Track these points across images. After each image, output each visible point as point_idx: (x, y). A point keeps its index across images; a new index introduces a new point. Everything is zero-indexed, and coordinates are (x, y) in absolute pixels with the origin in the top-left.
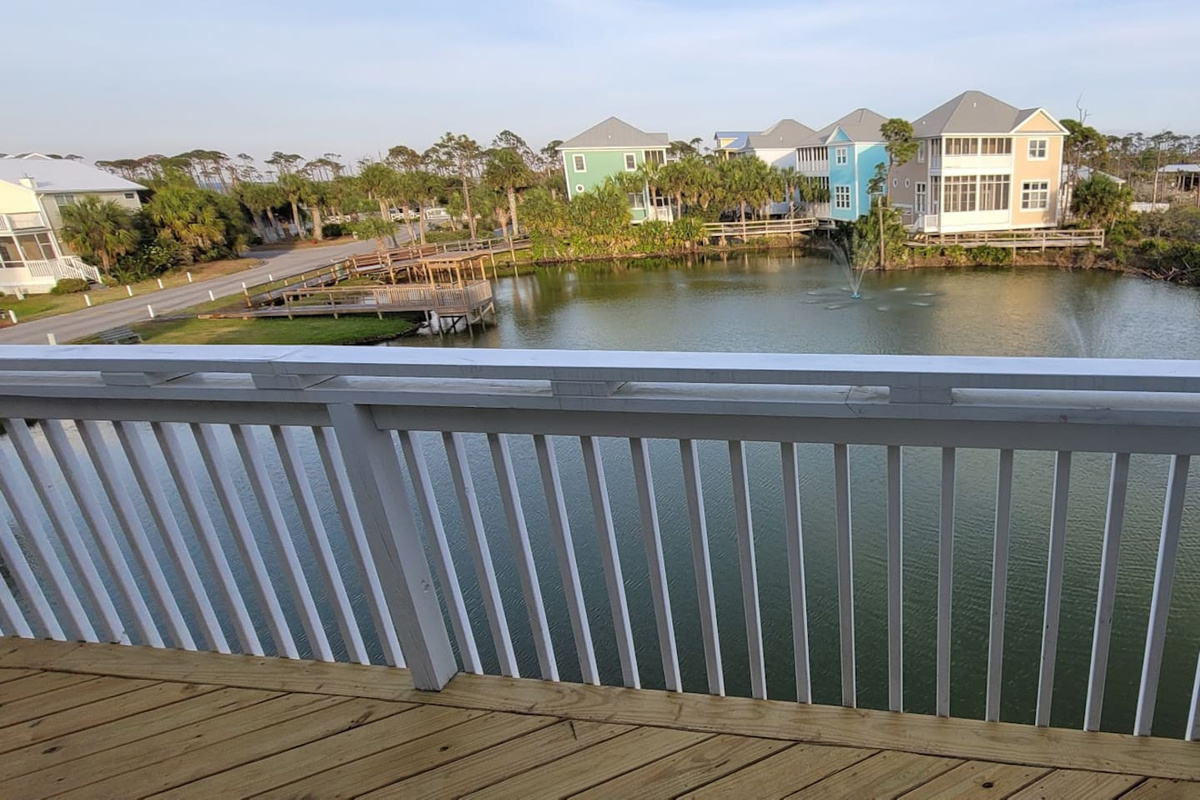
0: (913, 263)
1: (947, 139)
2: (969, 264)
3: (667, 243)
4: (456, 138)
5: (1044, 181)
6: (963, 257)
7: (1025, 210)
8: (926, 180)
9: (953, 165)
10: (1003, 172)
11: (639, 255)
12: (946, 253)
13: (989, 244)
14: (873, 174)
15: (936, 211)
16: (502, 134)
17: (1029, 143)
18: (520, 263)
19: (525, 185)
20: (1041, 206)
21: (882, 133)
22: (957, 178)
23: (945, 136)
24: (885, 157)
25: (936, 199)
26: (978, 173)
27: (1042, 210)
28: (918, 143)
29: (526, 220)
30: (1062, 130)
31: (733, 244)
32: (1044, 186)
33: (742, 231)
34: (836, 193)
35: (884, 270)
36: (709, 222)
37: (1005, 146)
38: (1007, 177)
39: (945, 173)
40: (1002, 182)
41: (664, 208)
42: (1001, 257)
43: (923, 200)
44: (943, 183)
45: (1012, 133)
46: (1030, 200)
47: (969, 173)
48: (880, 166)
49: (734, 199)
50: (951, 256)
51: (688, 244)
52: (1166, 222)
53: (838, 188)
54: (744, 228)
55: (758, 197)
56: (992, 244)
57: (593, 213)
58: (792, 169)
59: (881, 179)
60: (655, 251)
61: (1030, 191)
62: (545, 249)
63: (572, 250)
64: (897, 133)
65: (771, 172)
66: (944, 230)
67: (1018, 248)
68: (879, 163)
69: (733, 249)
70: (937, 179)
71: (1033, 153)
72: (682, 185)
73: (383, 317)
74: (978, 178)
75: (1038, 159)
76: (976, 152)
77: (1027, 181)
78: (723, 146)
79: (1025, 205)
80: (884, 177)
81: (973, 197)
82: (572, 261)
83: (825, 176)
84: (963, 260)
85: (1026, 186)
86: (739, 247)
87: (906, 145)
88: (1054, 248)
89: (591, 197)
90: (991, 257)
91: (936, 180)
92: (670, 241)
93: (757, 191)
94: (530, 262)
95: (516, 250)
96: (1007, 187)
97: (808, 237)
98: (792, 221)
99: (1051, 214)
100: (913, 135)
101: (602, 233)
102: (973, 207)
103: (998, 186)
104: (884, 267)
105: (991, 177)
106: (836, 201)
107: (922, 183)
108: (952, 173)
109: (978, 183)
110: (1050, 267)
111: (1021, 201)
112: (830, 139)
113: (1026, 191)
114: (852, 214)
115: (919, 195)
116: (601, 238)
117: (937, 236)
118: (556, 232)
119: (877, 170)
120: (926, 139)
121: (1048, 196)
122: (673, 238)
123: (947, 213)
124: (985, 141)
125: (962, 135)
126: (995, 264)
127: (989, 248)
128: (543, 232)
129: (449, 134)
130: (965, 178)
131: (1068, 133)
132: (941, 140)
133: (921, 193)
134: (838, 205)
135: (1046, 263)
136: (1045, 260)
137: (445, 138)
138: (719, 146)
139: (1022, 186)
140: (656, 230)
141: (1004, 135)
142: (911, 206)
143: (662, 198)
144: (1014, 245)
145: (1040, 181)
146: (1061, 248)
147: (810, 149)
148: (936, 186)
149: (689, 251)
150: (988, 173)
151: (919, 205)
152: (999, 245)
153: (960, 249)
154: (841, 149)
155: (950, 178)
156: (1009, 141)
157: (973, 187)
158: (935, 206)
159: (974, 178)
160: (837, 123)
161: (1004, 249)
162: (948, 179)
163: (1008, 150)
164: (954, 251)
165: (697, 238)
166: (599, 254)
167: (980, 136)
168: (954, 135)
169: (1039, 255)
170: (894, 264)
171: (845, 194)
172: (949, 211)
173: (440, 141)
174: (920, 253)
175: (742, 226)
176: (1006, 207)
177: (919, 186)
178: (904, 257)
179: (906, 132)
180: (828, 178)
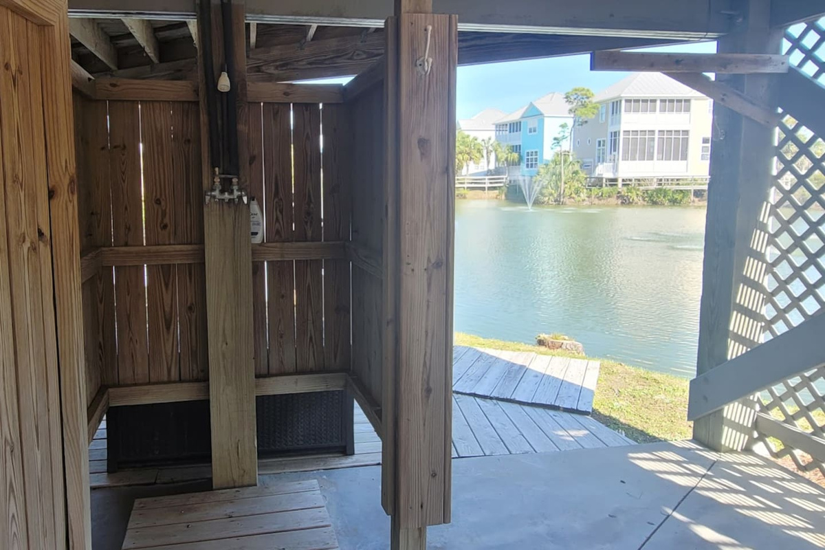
1: (627, 100)
2: (645, 202)
6: (640, 196)
7: (704, 161)
8: (607, 137)
9: (632, 121)
10: (681, 128)
13: (667, 187)
15: (614, 160)
21: (565, 100)
22: (635, 132)
23: (625, 97)
24: (568, 119)
25: (615, 151)
26: (657, 129)
28: (600, 105)
34: (526, 157)
35: (563, 204)
37: (684, 106)
38: (686, 132)
39: (624, 127)
40: (681, 136)
42: (679, 197)
43: (603, 152)
44: (622, 136)
45: (691, 95)
47: (648, 128)
48: (564, 126)
50: (627, 196)
53: (528, 153)
58: (490, 139)
59: (564, 137)
61: (708, 145)
64: (580, 100)
65: (473, 142)
66: (622, 176)
67: (696, 191)
70: (616, 134)
74: (657, 133)
76: (655, 111)
77: (706, 136)
79: (703, 157)
81: (651, 150)
83: (518, 144)
85: (706, 141)
87: (586, 109)
90: (667, 197)
91: (615, 136)
96: (686, 141)
98: (489, 179)
100: (594, 100)
102: (650, 158)
103: (677, 139)
104: (563, 202)
105: (669, 132)
106: (525, 162)
107: (601, 139)
108: (631, 127)
109: (656, 136)
111: (700, 153)
113: (705, 145)
115: (599, 150)
117: (614, 180)
119: (561, 129)
120: (607, 102)
123: (624, 162)
124: (663, 101)
125: (641, 97)
127: (666, 190)
130: (643, 132)
132: (621, 100)
133: (602, 147)
134: (528, 166)
139: (702, 141)
142: (592, 160)
144: (693, 187)
147: (506, 124)
148: (615, 140)
150: (666, 128)
151: (599, 157)
152: (676, 188)
153: (637, 190)
154: (535, 120)
155: (629, 131)
156: (688, 102)
157: (652, 141)
158: (614, 156)
159: (652, 132)
161: (681, 191)
162: (627, 132)
164: (631, 191)
167: (659, 97)
168: (633, 96)
170: (573, 201)
171: (534, 157)
172: (627, 160)
174: (598, 193)
176: (684, 158)
177: (600, 142)
178: (582, 195)
179: (588, 98)
180: (520, 146)
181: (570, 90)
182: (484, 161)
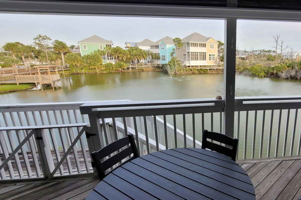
0: (184, 73)
1: (191, 43)
2: (198, 73)
3: (114, 69)
4: (42, 36)
5: (214, 54)
6: (196, 71)
7: (210, 61)
8: (186, 53)
9: (192, 49)
10: (204, 52)
11: (105, 72)
12: (192, 70)
13: (202, 68)
14: (172, 51)
15: (189, 60)
16: (55, 41)
17: (210, 45)
18: (66, 74)
19: (67, 52)
20: (213, 60)
21: (173, 41)
22: (194, 53)
23: (190, 42)
24: (175, 47)
25: (189, 57)
26: (199, 51)
27: (214, 61)
28: (184, 44)
29: (68, 61)
30: (217, 43)
31: (134, 70)
32: (214, 55)
33: (136, 66)
34: (162, 57)
35: (177, 74)
36: (126, 64)
37: (204, 45)
38: (205, 53)
39: (191, 51)
40: (204, 54)
41: (112, 60)
42: (206, 71)
43: (185, 58)
44: (190, 54)
45: (206, 43)
46: (211, 58)
47: (197, 51)
48: (174, 49)
49: (133, 58)
50: (193, 71)
51: (120, 69)
52: (241, 64)
54: (136, 65)
55: (140, 57)
56: (203, 68)
57: (90, 60)
58: (149, 51)
59: (174, 53)
60: (110, 71)
61: (211, 56)
62: (75, 70)
63: (83, 71)
64: (177, 41)
65: (143, 51)
66: (191, 65)
67: (209, 69)
68: (173, 48)
69: (133, 71)
71: (211, 47)
72: (118, 53)
73: (19, 84)
74: (199, 53)
75: (212, 49)
76: (198, 46)
77: (210, 54)
78: (128, 46)
79: (210, 60)
80: (175, 52)
81: (198, 57)
82: (83, 73)
83: (158, 53)
84: (196, 72)
85: (210, 55)
86: (135, 70)
87: (180, 44)
88: (218, 69)
89: (90, 56)
90: (203, 71)
91: (188, 53)
92: (115, 68)
93: (140, 56)
94: (69, 73)
95: (64, 70)
96: (205, 55)
97: (154, 68)
98: (150, 64)
99: (216, 62)
100: (182, 42)
101: (94, 66)
102: (198, 60)
103: (203, 55)
104: (177, 73)
105: (202, 53)
106: (162, 59)
107: (185, 54)
108: (192, 51)
109: (199, 54)
110: (217, 73)
111: (209, 59)
112: (159, 44)
113: (210, 56)
114: (166, 62)
115: (184, 57)
116: (93, 67)
117: (189, 66)
118: (78, 65)
119: (173, 50)
120: (185, 43)
121: (215, 58)
122: (116, 67)
123: (192, 61)
124: (200, 44)
125: (194, 42)
126: (204, 73)
127: (202, 69)
128: (74, 65)
129: (40, 35)
130: (196, 53)
131: (218, 43)
132: (189, 43)
133: (185, 56)
134: (162, 60)
135: (216, 73)
136: (216, 72)
137: (38, 36)
138: (127, 45)
139: (209, 55)
140: (111, 65)
141: (204, 43)
142: (182, 60)
143: (111, 58)
144: (208, 68)
145: (213, 54)
146: (220, 69)
147: (154, 46)
149: (120, 71)
150: (201, 51)
151: (184, 59)
152: (205, 68)
153: (196, 69)
154: (163, 46)
155: (192, 52)
156: (205, 44)
157: (198, 55)
158: (189, 59)
160: (161, 40)
161: (206, 69)
163: (205, 47)
164: (194, 70)
165: (123, 68)
166: (92, 71)
167: (199, 43)
168: (192, 42)
169: (214, 71)
170: (179, 73)
171: (164, 57)
172: (192, 60)
173: (36, 37)
174: (186, 70)
175: (135, 65)
176: (205, 60)
177: (184, 54)
178: (182, 71)
179: (180, 41)
180: (159, 53)
181: (175, 38)
182: (148, 58)
